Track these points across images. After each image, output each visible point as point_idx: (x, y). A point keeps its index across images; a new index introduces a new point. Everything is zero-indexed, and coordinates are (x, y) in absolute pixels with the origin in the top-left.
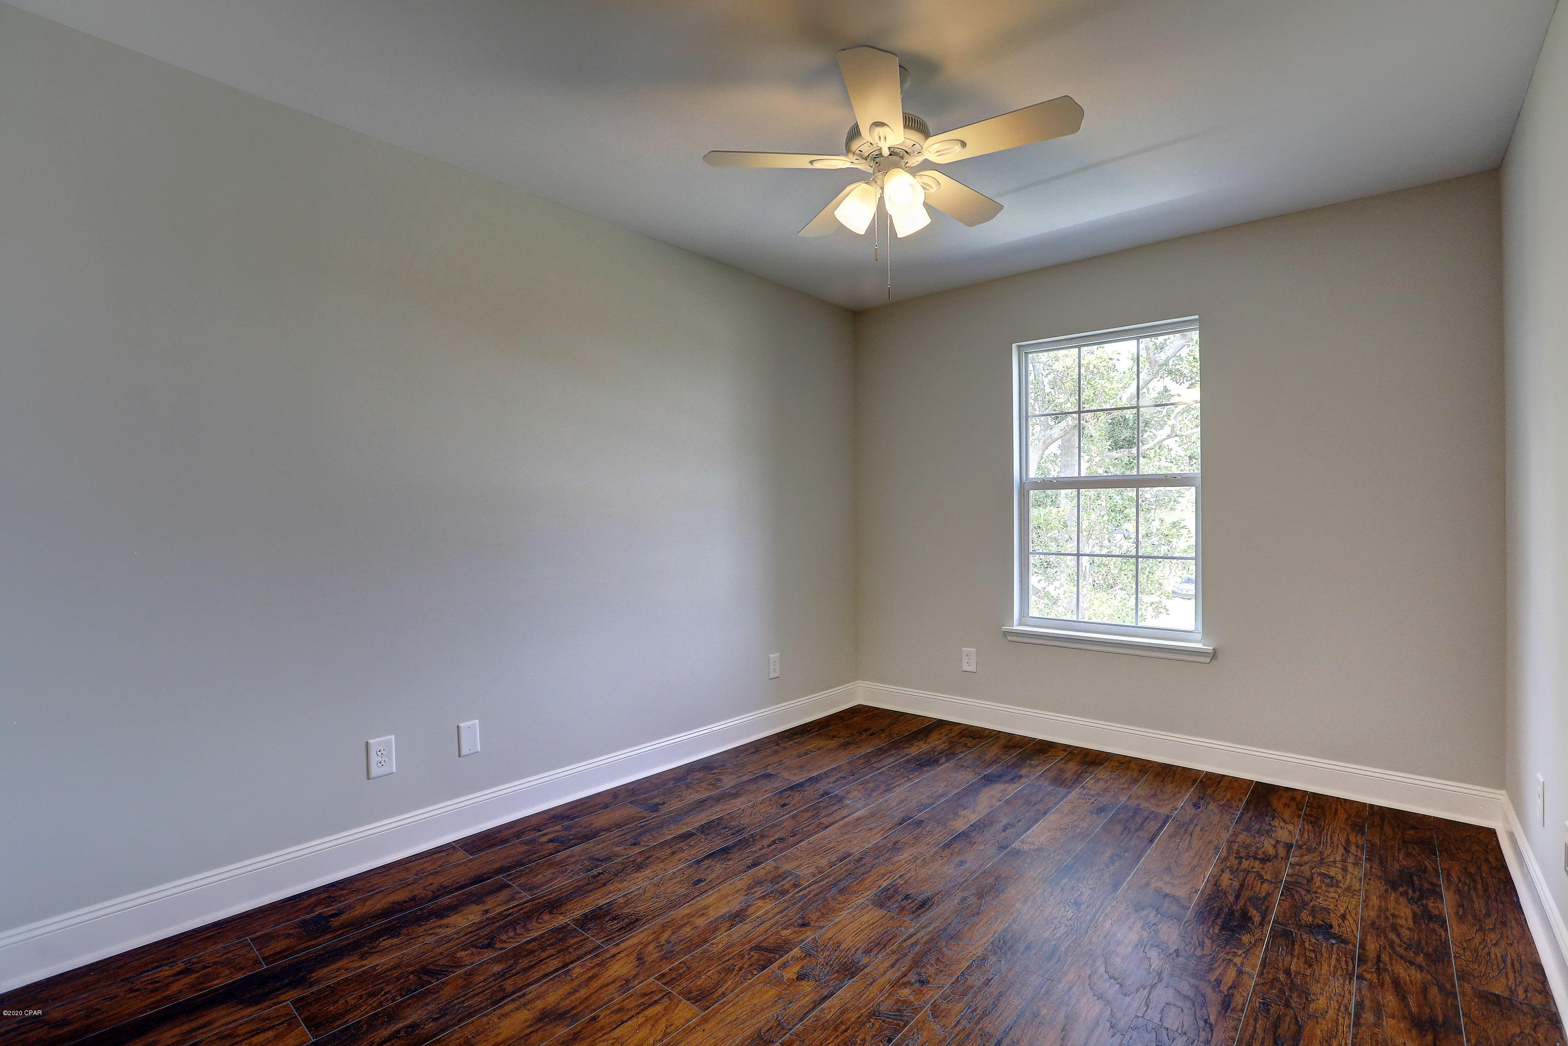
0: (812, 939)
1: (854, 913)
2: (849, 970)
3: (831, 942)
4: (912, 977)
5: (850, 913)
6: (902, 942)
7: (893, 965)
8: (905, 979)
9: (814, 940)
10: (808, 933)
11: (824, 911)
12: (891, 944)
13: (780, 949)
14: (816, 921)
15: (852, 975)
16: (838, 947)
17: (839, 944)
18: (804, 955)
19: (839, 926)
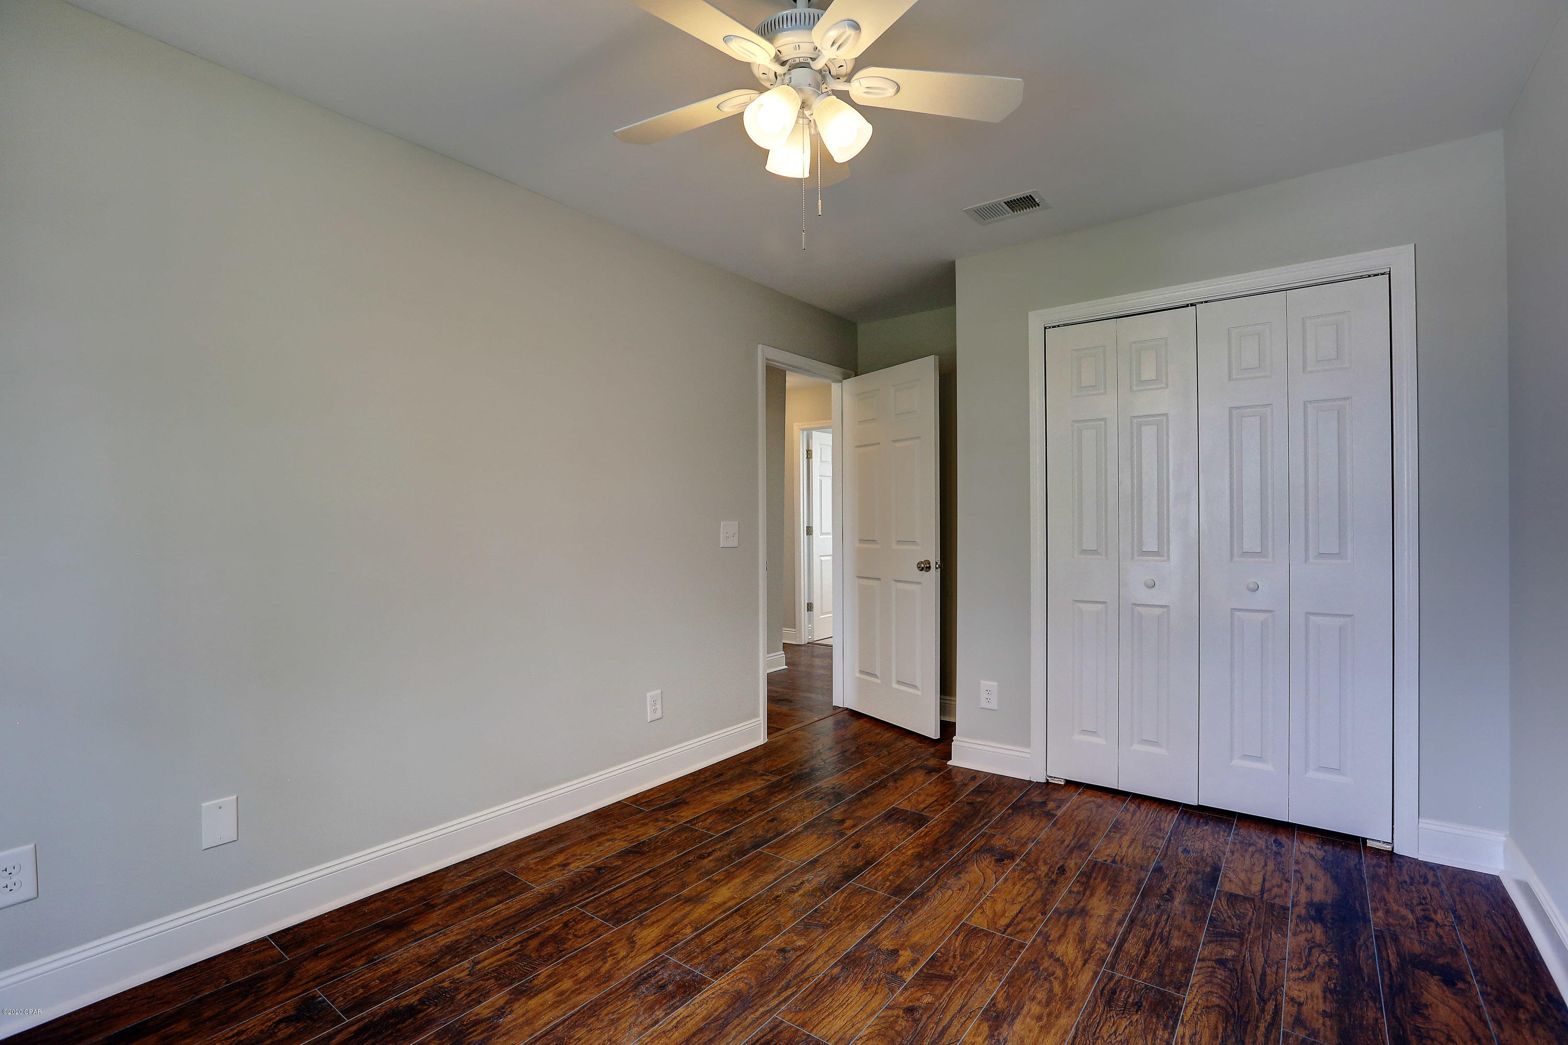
0: (896, 992)
1: (852, 1031)
2: (851, 962)
3: (874, 989)
4: (792, 955)
5: (859, 1030)
6: (796, 992)
7: (809, 966)
8: (798, 953)
9: (892, 991)
10: (901, 999)
11: (891, 1033)
12: (809, 989)
13: (928, 978)
14: (898, 1017)
15: (847, 956)
16: (865, 984)
17: (865, 988)
18: (899, 973)
19: (869, 1010)
